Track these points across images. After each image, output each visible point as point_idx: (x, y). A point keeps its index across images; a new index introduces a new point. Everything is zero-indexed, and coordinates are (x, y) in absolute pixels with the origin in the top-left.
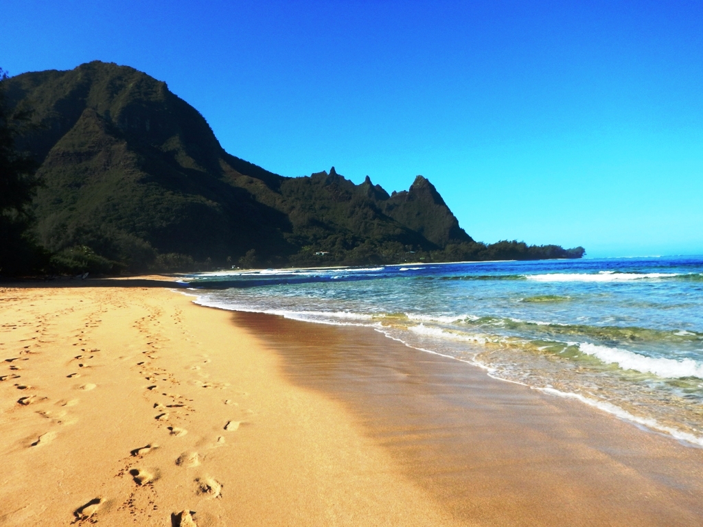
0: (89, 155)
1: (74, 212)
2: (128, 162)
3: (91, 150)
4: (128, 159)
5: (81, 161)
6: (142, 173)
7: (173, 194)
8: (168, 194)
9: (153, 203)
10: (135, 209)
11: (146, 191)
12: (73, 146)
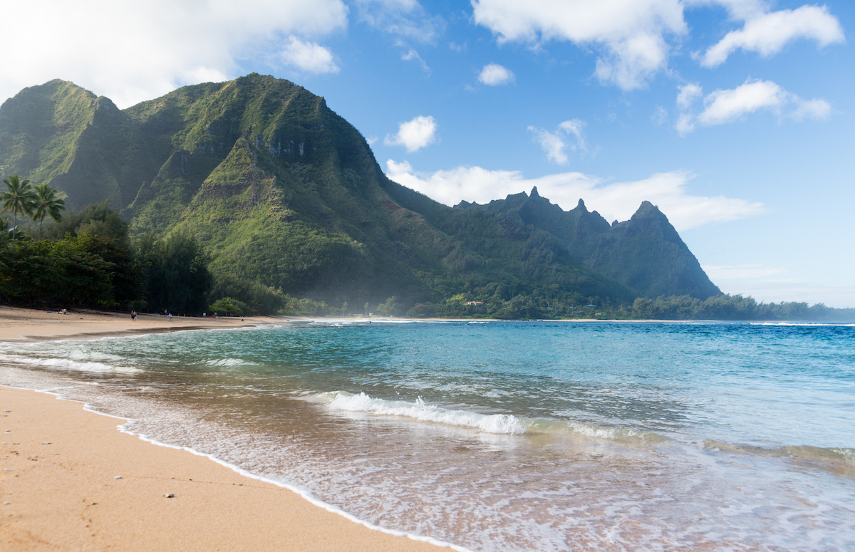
0: (239, 189)
1: (222, 251)
2: (276, 198)
3: (242, 183)
4: (276, 195)
5: (231, 196)
6: (288, 211)
7: (317, 234)
8: (312, 234)
9: (295, 244)
10: (279, 249)
11: (290, 229)
12: (225, 179)
